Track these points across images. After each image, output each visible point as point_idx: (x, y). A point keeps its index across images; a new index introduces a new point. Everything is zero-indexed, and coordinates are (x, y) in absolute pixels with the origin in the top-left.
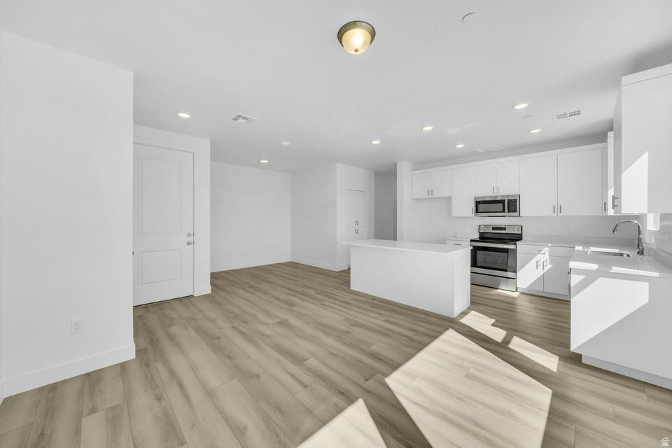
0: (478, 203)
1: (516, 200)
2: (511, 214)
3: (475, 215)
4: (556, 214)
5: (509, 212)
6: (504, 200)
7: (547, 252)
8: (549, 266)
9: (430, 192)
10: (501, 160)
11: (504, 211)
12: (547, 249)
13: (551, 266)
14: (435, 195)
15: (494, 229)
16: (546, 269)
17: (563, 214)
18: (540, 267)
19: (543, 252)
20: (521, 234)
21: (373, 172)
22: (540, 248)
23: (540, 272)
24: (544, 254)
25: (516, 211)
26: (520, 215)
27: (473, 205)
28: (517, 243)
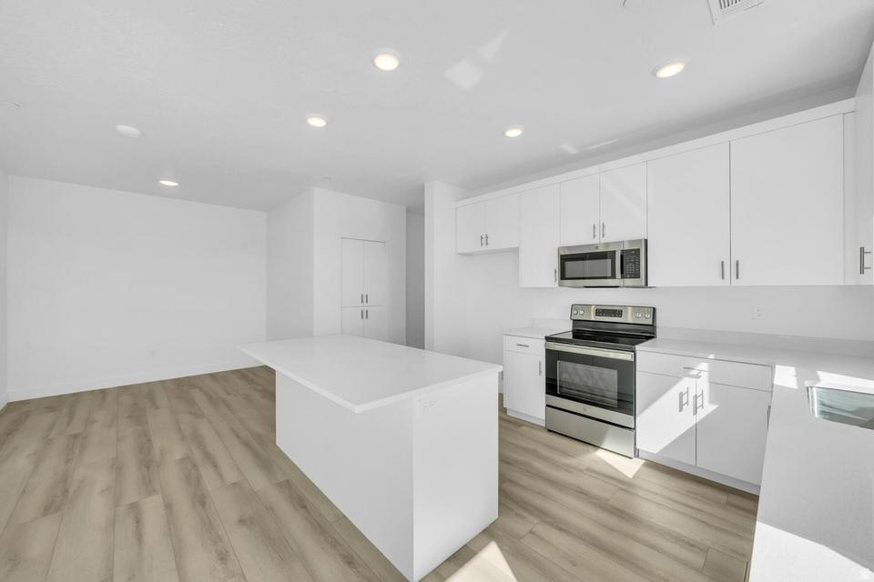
0: (565, 259)
1: (638, 251)
2: (629, 282)
3: (560, 285)
4: (726, 282)
5: (622, 277)
6: (614, 252)
7: (705, 375)
8: (708, 408)
9: (485, 240)
10: (610, 165)
11: (613, 276)
12: (704, 366)
13: (714, 407)
14: (493, 245)
15: (599, 312)
16: (702, 414)
17: (743, 281)
18: (689, 409)
19: (694, 373)
20: (653, 326)
21: (404, 208)
22: (689, 362)
23: (687, 420)
24: (698, 377)
25: (637, 276)
26: (647, 284)
27: (556, 265)
28: (638, 347)
